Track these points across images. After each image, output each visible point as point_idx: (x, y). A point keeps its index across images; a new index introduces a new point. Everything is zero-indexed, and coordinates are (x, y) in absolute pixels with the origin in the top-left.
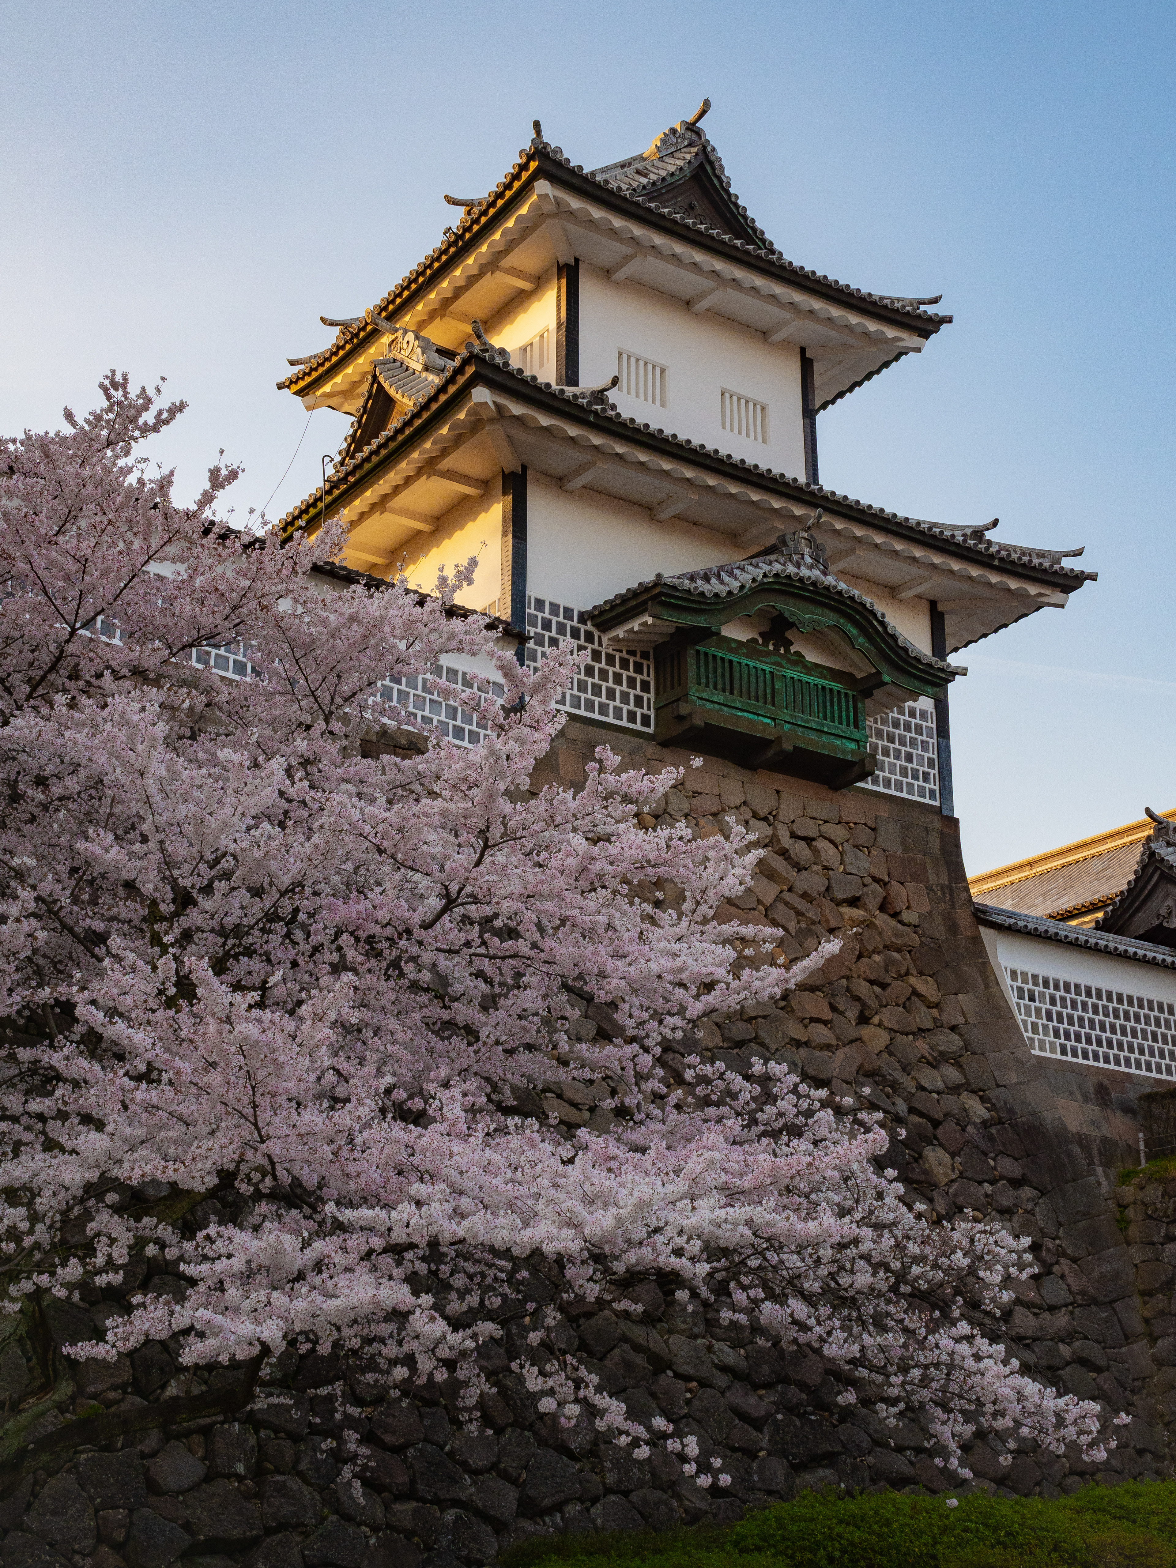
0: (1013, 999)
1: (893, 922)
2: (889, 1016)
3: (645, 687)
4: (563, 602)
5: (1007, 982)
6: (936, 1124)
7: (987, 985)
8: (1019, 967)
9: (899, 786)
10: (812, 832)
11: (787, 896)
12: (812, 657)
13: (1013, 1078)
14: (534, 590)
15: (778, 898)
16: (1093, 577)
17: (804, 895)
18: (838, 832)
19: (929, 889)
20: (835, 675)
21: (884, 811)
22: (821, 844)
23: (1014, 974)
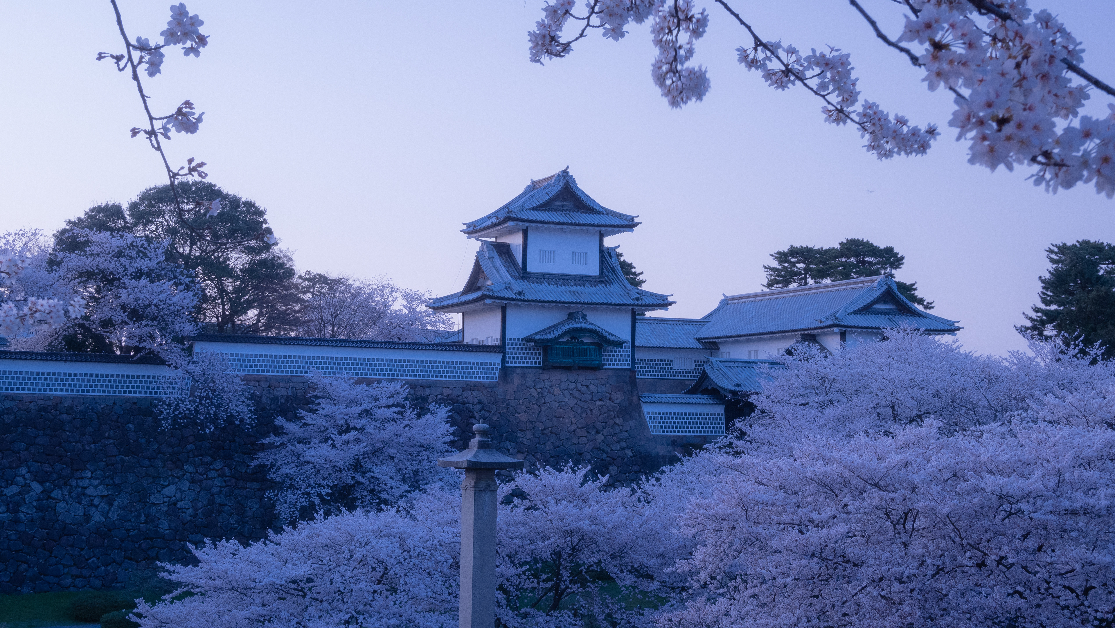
0: (648, 420)
1: (612, 403)
2: (605, 432)
3: (540, 354)
4: (516, 337)
5: (646, 415)
6: (614, 459)
7: (640, 417)
8: (650, 411)
9: (617, 365)
10: (588, 383)
11: (578, 403)
12: (585, 340)
13: (643, 443)
14: (508, 336)
15: (576, 404)
16: (675, 303)
17: (585, 401)
18: (596, 382)
19: (624, 392)
20: (592, 344)
21: (611, 373)
22: (591, 386)
23: (649, 413)
